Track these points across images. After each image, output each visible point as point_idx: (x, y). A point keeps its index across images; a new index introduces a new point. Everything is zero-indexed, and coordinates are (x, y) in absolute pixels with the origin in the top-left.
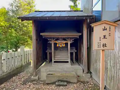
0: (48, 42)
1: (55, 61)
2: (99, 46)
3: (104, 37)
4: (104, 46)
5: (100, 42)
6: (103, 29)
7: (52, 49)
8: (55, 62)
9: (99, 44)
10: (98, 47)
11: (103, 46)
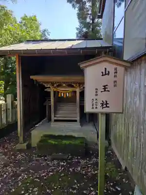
0: (45, 90)
1: (56, 118)
2: (95, 106)
3: (105, 89)
4: (105, 106)
5: (96, 97)
6: (102, 73)
7: (50, 100)
8: (56, 121)
9: (95, 102)
10: (93, 108)
11: (103, 105)
